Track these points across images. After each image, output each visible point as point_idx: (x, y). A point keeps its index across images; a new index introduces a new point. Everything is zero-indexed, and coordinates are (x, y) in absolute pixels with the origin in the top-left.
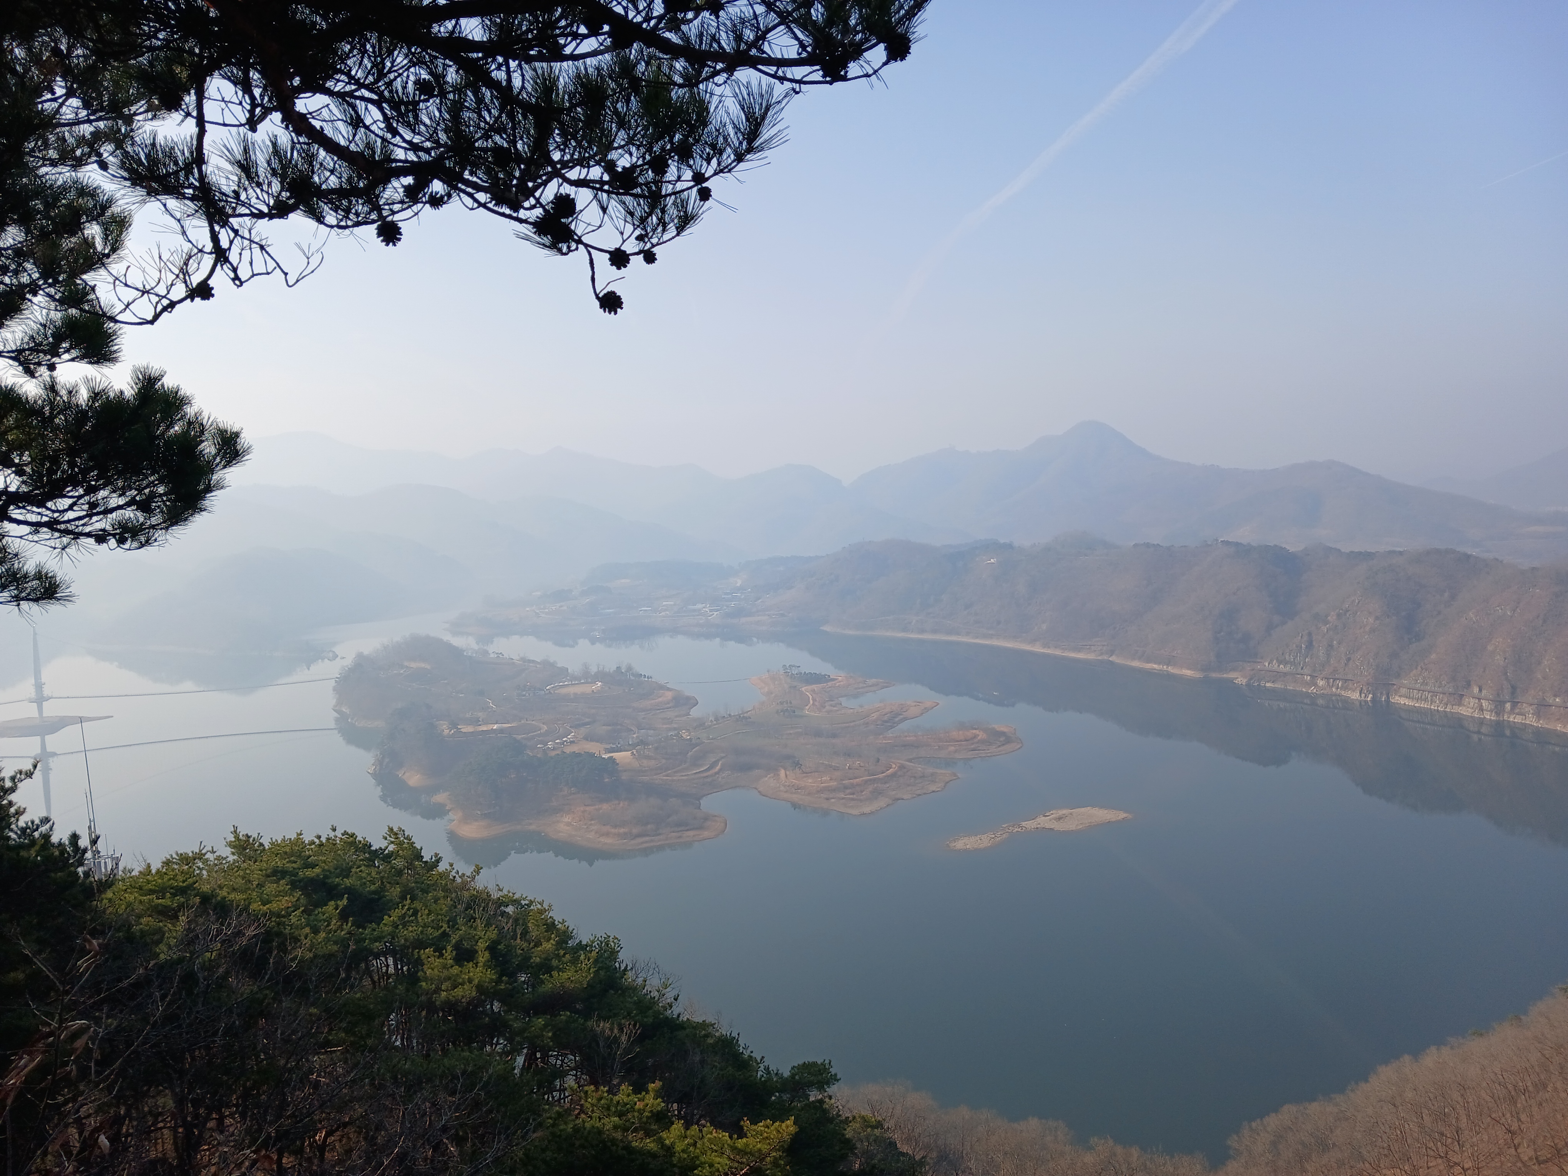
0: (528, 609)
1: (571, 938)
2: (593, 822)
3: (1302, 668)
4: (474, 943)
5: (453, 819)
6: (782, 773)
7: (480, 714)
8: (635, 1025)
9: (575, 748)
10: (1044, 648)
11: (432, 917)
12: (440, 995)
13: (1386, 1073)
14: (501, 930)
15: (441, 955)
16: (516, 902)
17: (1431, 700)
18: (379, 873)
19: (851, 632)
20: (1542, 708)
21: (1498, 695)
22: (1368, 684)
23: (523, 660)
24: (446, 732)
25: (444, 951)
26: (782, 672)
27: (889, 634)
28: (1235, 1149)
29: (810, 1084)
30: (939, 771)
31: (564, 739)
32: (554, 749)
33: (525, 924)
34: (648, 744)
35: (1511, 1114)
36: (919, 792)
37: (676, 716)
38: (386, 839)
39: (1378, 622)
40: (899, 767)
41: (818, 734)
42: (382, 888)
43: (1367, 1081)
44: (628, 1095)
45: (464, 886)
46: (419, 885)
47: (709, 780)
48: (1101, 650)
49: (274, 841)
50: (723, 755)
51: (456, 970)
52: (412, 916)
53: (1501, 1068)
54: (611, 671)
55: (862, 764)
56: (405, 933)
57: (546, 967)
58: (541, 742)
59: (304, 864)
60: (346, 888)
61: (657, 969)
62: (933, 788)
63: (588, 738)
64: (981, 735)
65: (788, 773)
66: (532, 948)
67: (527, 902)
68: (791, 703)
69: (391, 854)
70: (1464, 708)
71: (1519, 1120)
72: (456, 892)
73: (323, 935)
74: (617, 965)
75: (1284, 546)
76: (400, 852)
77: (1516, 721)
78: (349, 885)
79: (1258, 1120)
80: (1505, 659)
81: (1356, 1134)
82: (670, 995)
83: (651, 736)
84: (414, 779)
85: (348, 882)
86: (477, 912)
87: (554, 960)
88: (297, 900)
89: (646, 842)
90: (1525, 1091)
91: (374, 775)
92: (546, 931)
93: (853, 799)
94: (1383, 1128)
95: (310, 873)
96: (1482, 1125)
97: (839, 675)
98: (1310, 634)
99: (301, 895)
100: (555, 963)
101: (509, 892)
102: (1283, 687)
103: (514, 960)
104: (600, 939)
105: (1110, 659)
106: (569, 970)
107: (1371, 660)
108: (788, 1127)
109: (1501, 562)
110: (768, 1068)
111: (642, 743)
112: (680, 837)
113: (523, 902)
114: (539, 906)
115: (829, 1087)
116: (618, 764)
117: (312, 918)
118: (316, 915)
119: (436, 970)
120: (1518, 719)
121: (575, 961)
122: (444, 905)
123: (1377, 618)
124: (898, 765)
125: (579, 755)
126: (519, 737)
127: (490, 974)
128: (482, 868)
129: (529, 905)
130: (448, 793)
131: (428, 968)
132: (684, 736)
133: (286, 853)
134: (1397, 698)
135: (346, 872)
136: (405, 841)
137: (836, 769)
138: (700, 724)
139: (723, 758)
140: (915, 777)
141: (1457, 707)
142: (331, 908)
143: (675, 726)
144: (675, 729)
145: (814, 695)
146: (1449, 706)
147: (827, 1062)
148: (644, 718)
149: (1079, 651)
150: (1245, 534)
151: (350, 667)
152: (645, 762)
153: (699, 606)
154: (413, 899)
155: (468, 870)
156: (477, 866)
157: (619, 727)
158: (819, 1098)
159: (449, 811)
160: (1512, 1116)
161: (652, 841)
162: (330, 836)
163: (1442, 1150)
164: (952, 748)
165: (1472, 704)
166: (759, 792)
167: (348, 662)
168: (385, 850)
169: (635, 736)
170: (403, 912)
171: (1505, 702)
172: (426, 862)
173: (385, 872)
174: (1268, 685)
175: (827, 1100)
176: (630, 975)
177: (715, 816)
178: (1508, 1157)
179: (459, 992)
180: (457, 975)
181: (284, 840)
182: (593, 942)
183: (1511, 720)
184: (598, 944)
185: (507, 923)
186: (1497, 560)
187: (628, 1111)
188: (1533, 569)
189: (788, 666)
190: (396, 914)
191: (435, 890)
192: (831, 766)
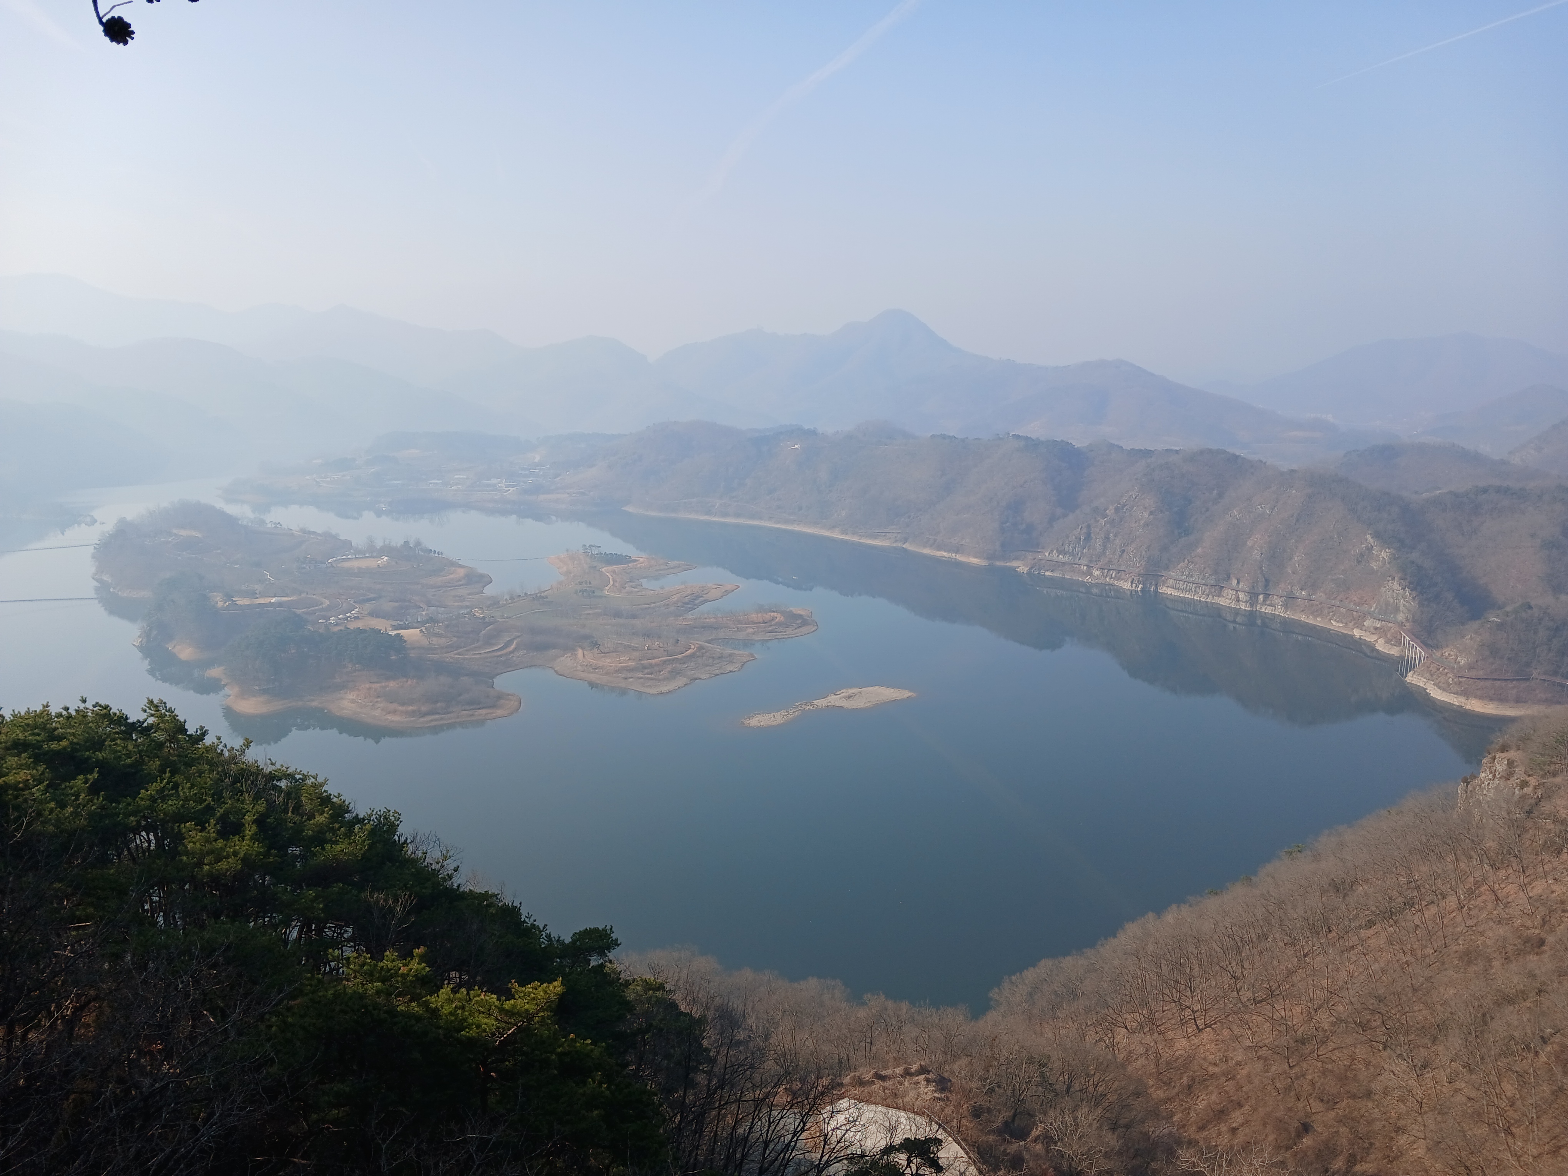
0: (307, 477)
1: (348, 811)
2: (379, 699)
3: (1079, 559)
4: (240, 816)
5: (230, 695)
6: (580, 652)
7: (256, 586)
8: (410, 896)
9: (360, 624)
10: (843, 534)
11: (195, 791)
12: (202, 869)
13: (1132, 929)
14: (271, 804)
15: (203, 829)
16: (290, 777)
17: (1195, 591)
18: (135, 746)
19: (653, 514)
20: (1290, 600)
21: (1253, 587)
22: (1139, 575)
23: (304, 531)
24: (220, 604)
25: (207, 825)
26: (581, 551)
27: (692, 516)
28: (996, 1001)
29: (591, 950)
30: (736, 652)
31: (348, 615)
32: (337, 625)
33: (298, 798)
34: (438, 622)
35: (1237, 962)
36: (717, 672)
37: (469, 594)
38: (145, 711)
39: (1152, 517)
40: (698, 648)
41: (617, 614)
42: (140, 763)
43: (1115, 936)
44: (393, 961)
45: (233, 759)
46: (182, 759)
47: (503, 659)
48: (896, 537)
49: (16, 713)
50: (519, 634)
51: (220, 843)
52: (172, 789)
53: (1231, 923)
54: (399, 545)
55: (661, 645)
56: (164, 807)
57: (320, 839)
58: (323, 617)
59: (48, 736)
60: (98, 761)
61: (438, 842)
62: (730, 668)
63: (373, 614)
64: (779, 618)
65: (585, 653)
66: (305, 821)
67: (301, 777)
68: (590, 583)
69: (150, 727)
70: (1223, 599)
71: (1243, 967)
72: (223, 766)
73: (70, 809)
74: (396, 838)
75: (1069, 441)
76: (161, 725)
77: (1267, 611)
78: (101, 758)
79: (1018, 974)
80: (1262, 554)
81: (1103, 983)
82: (450, 865)
83: (441, 614)
84: (185, 652)
85: (100, 755)
86: (244, 785)
87: (327, 833)
88: (41, 775)
89: (436, 720)
90: (1251, 941)
91: (141, 648)
92: (320, 805)
93: (651, 679)
94: (1126, 977)
95: (54, 746)
96: (1211, 972)
97: (641, 557)
98: (1089, 527)
99: (46, 769)
100: (329, 835)
101: (282, 766)
102: (1060, 576)
103: (284, 834)
104: (379, 813)
105: (904, 546)
106: (342, 842)
107: (1144, 553)
108: (556, 987)
109: (1265, 463)
110: (550, 935)
111: (432, 620)
112: (472, 715)
113: (298, 777)
114: (312, 780)
115: (609, 952)
116: (405, 641)
117: (58, 792)
118: (63, 789)
119: (198, 844)
120: (1269, 610)
121: (350, 833)
122: (209, 779)
123: (1151, 513)
124: (697, 646)
125: (364, 631)
126: (299, 611)
127: (257, 847)
128: (252, 742)
129: (303, 780)
130: (223, 668)
131: (190, 842)
132: (477, 614)
133: (28, 725)
134: (1164, 588)
135: (97, 744)
136: (167, 713)
137: (635, 649)
138: (494, 603)
139: (518, 637)
140: (713, 658)
141: (1217, 598)
142: (80, 782)
143: (468, 604)
144: (467, 607)
145: (614, 576)
146: (1210, 597)
147: (608, 928)
148: (433, 595)
149: (876, 538)
150: (1035, 429)
151: (111, 532)
152: (435, 640)
153: (494, 481)
154: (173, 773)
155: (237, 743)
156: (246, 739)
157: (407, 604)
158: (600, 962)
159: (225, 685)
160: (1237, 964)
161: (442, 719)
162: (81, 708)
163: (1176, 995)
164: (750, 630)
165: (1230, 595)
166: (556, 671)
167: (110, 527)
168: (143, 723)
169: (424, 613)
170: (162, 785)
171: (1258, 594)
172: (191, 736)
173: (144, 745)
174: (1047, 573)
175: (608, 964)
176: (411, 848)
177: (509, 695)
178: (1230, 1000)
179: (223, 865)
180: (221, 848)
181: (28, 712)
182: (371, 815)
183: (1263, 610)
184: (376, 818)
185: (279, 797)
186: (1261, 461)
187: (392, 976)
188: (1292, 471)
189: (588, 545)
190: (153, 789)
191: (200, 764)
192: (629, 646)
